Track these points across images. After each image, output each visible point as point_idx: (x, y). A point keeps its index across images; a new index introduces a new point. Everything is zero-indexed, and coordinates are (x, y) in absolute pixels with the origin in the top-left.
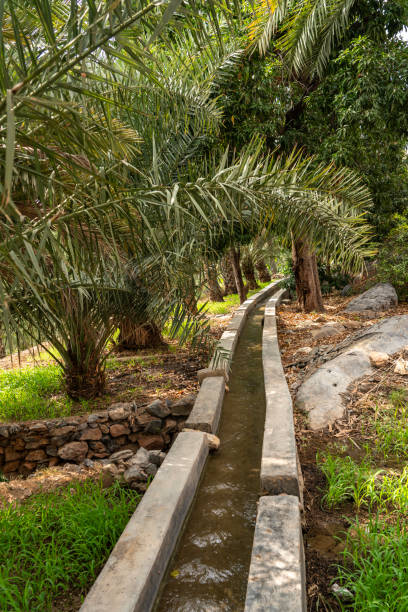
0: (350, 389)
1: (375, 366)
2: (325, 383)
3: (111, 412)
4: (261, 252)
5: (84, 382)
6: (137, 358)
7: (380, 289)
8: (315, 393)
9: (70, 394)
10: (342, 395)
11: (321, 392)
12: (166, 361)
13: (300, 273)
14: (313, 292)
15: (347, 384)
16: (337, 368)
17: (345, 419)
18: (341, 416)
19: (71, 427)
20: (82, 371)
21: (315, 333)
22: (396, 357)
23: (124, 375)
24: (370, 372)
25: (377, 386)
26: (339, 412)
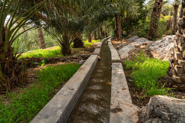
0: (130, 51)
1: (136, 47)
2: (124, 50)
3: (73, 56)
4: (106, 30)
5: (66, 51)
6: (78, 49)
7: (135, 36)
8: (122, 52)
9: (63, 54)
10: (128, 52)
11: (123, 52)
12: (85, 50)
13: (117, 31)
14: (120, 36)
15: (129, 50)
16: (127, 47)
17: (129, 57)
18: (128, 56)
19: (64, 59)
20: (66, 49)
21: (120, 44)
22: (141, 45)
23: (75, 52)
24: (134, 48)
25: (136, 50)
26: (127, 55)
